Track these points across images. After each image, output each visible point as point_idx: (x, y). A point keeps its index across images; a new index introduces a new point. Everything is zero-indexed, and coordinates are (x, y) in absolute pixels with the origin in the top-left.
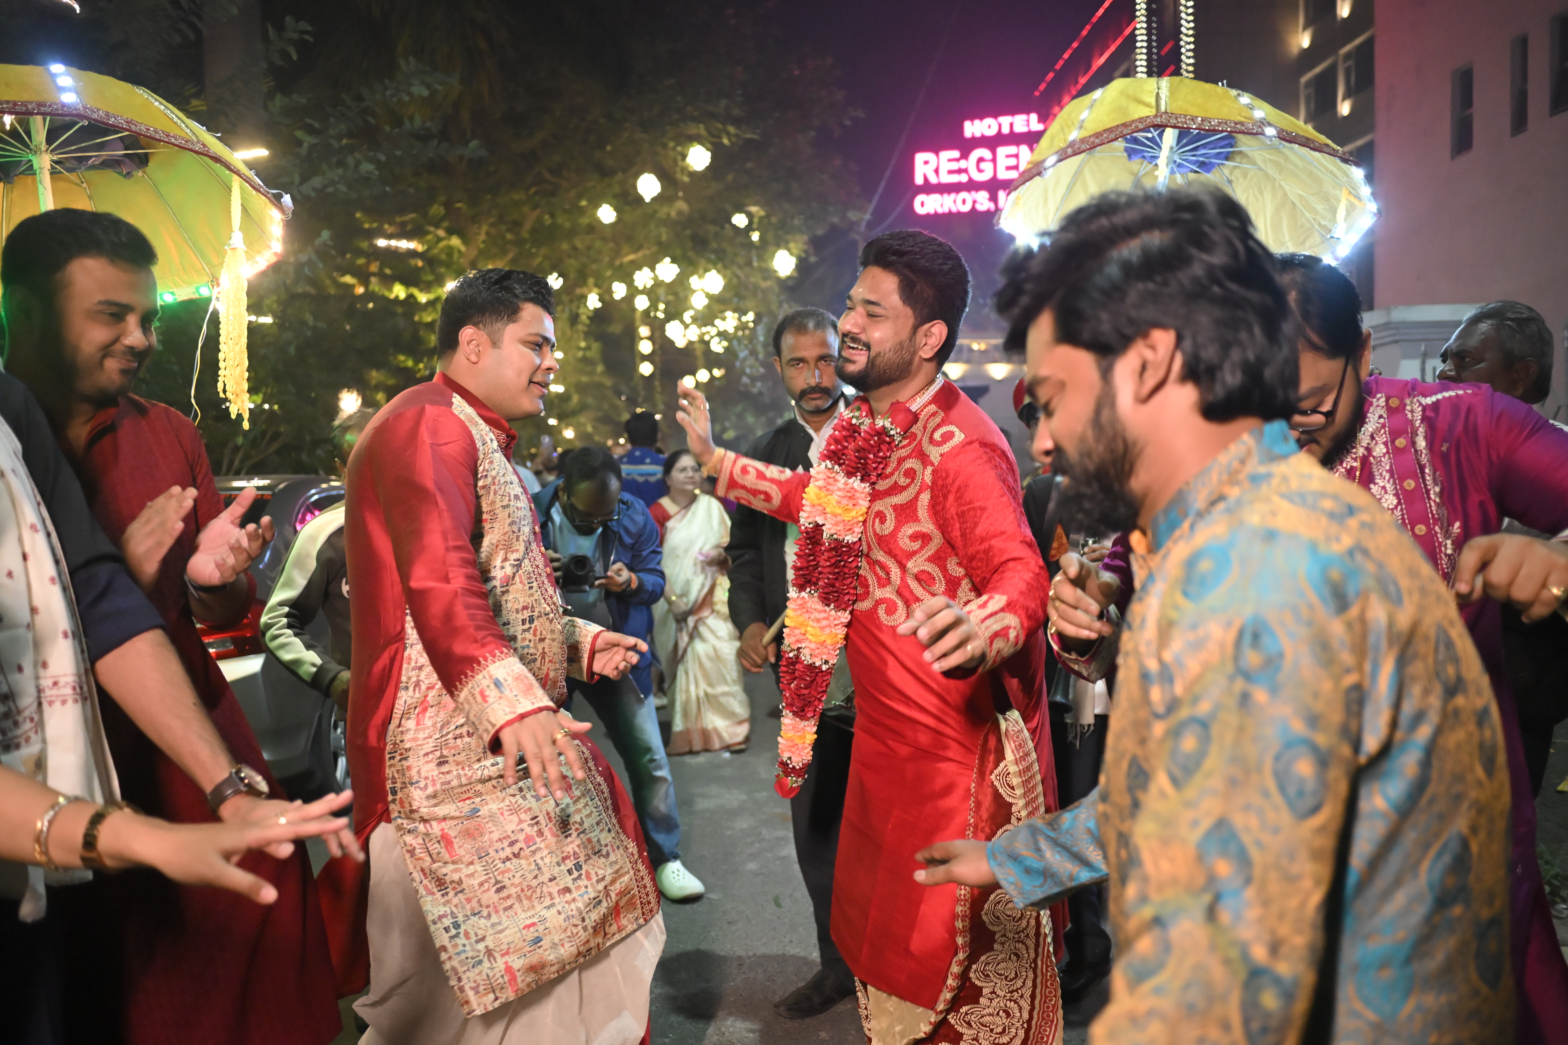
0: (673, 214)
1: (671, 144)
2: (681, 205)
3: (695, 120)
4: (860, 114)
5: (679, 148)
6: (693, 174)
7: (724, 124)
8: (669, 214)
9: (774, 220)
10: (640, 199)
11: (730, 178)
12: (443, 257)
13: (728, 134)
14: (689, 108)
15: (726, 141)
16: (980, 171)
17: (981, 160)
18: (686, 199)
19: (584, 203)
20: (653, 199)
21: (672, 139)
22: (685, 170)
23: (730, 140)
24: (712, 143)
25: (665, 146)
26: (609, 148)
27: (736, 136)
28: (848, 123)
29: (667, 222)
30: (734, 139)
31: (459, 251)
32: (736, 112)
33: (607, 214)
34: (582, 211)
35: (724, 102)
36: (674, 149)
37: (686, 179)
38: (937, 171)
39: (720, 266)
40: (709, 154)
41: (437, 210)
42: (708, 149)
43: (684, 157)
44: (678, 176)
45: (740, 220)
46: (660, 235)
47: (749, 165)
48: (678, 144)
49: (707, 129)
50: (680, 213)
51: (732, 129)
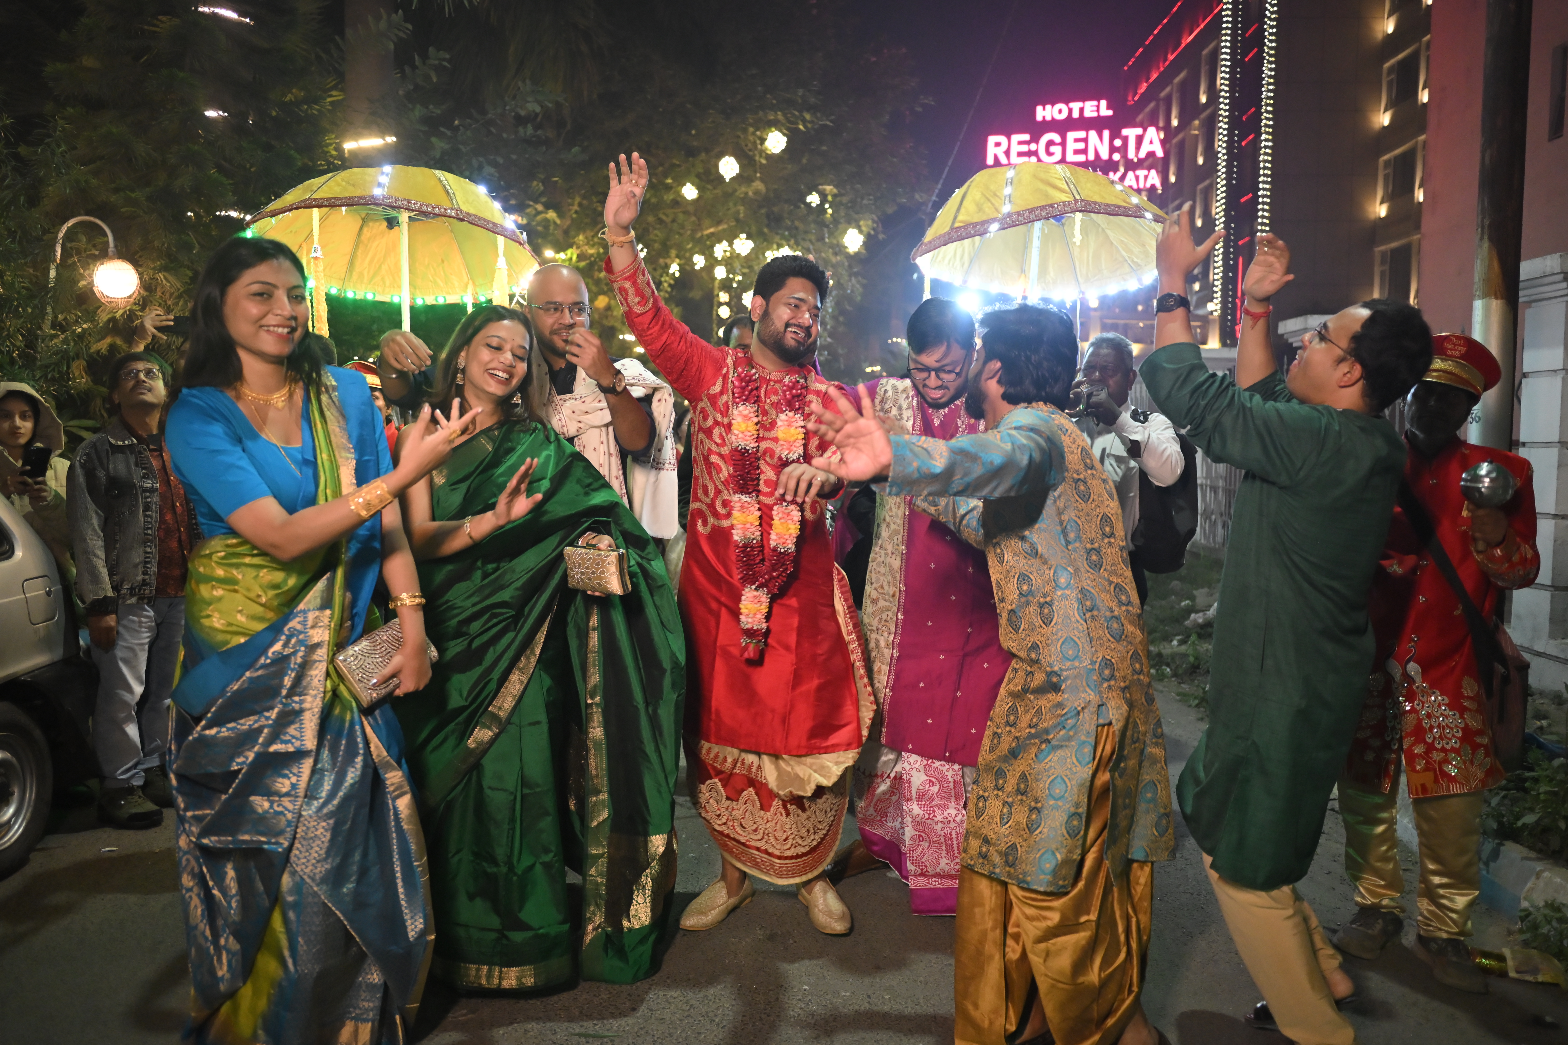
0: (750, 194)
1: (751, 129)
2: (758, 185)
3: (773, 108)
4: (930, 101)
5: (758, 133)
6: (771, 157)
7: (800, 112)
8: (746, 193)
9: (845, 199)
10: (721, 178)
11: (804, 161)
12: (540, 228)
13: (804, 121)
14: (768, 96)
15: (801, 127)
16: (1049, 154)
17: (1050, 143)
18: (762, 180)
19: (669, 181)
20: (732, 179)
21: (752, 125)
22: (762, 152)
23: (805, 126)
24: (788, 129)
25: (745, 131)
26: (693, 132)
27: (811, 122)
28: (919, 109)
29: (745, 200)
30: (809, 126)
31: (555, 223)
32: (812, 100)
33: (690, 192)
34: (669, 188)
35: (801, 92)
36: (754, 134)
37: (764, 161)
38: (1007, 153)
39: (792, 242)
40: (785, 139)
41: (537, 186)
42: (784, 134)
43: (763, 140)
44: (757, 158)
45: (814, 199)
46: (738, 212)
47: (824, 148)
48: (757, 129)
49: (784, 115)
50: (756, 192)
51: (808, 116)
